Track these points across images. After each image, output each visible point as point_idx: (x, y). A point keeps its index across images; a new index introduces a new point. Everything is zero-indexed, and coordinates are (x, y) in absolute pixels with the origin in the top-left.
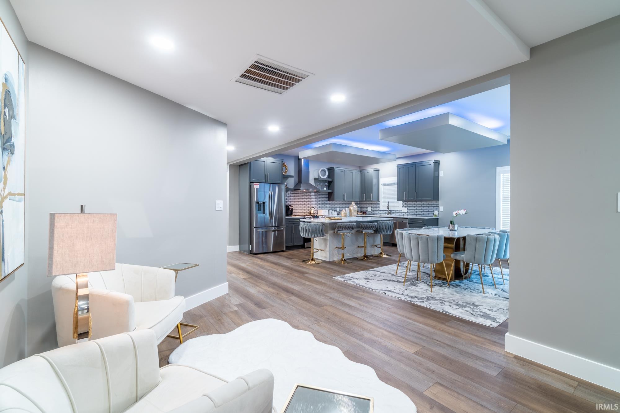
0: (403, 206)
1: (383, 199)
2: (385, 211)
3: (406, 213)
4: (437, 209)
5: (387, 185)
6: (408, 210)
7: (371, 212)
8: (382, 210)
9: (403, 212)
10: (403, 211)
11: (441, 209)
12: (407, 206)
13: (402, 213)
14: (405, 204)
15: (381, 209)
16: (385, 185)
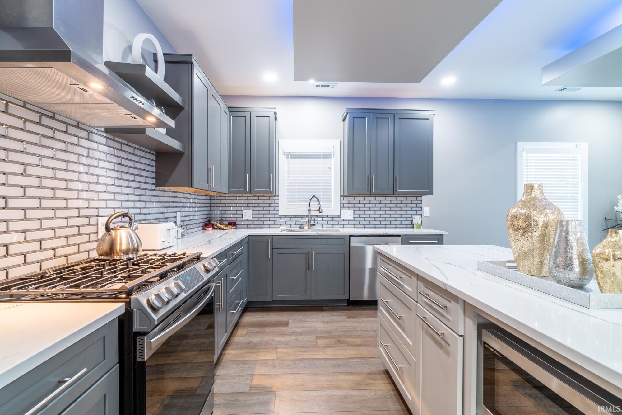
0: (342, 205)
1: (287, 189)
2: (292, 219)
3: (351, 223)
4: (418, 212)
5: (298, 158)
6: (356, 216)
7: (251, 223)
8: (286, 217)
9: (344, 220)
10: (342, 218)
11: (427, 211)
12: (352, 205)
13: (340, 223)
14: (347, 202)
15: (281, 214)
16: (292, 156)
